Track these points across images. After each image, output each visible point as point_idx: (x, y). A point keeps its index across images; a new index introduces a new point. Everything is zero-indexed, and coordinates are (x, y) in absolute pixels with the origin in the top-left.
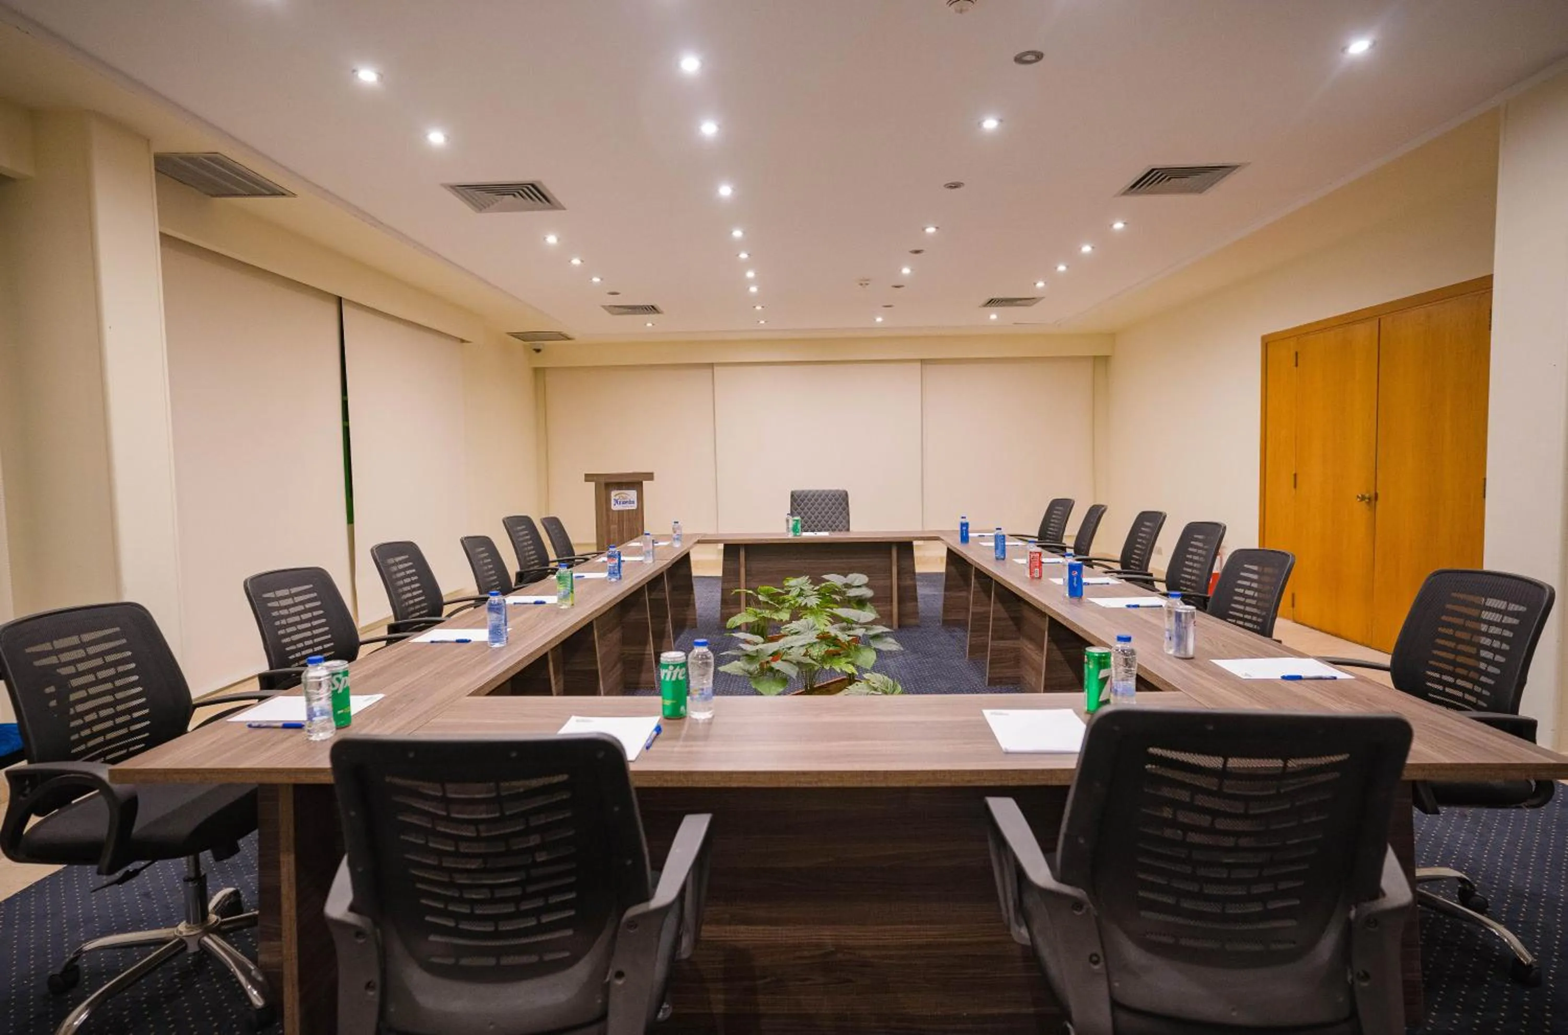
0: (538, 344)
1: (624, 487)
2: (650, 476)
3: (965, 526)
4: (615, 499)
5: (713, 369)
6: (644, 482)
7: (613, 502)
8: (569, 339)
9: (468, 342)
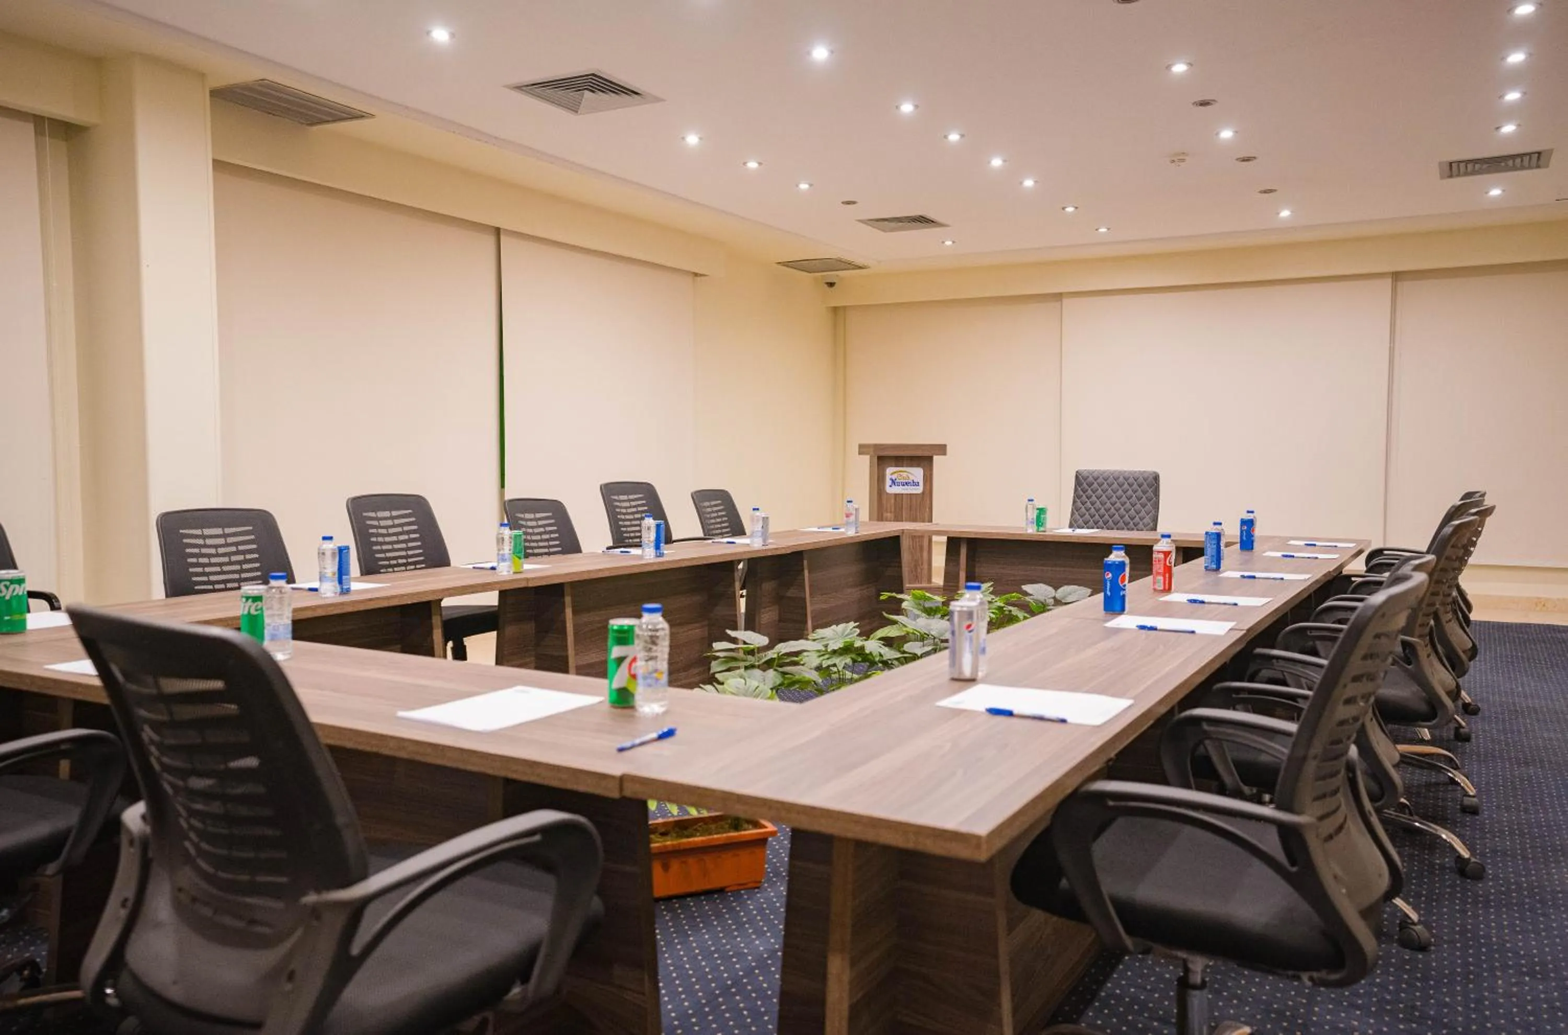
0: (831, 276)
1: (905, 462)
2: (942, 449)
3: (1248, 525)
4: (892, 480)
5: (1061, 301)
6: (935, 458)
7: (888, 482)
8: (860, 268)
9: (701, 275)
